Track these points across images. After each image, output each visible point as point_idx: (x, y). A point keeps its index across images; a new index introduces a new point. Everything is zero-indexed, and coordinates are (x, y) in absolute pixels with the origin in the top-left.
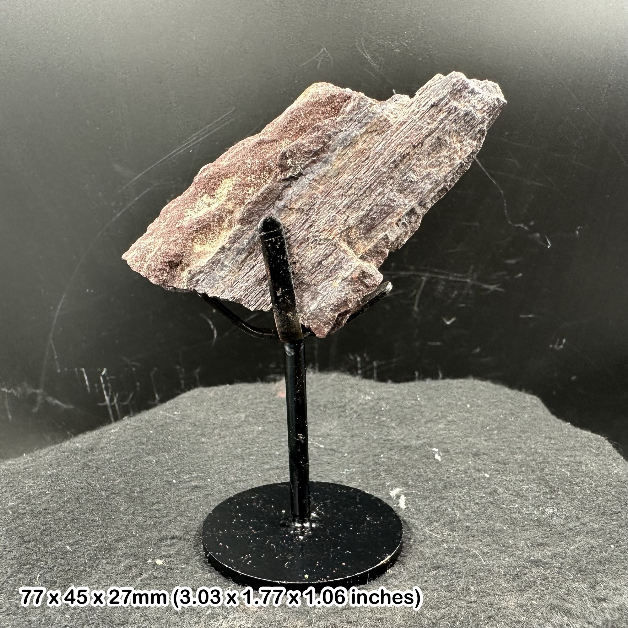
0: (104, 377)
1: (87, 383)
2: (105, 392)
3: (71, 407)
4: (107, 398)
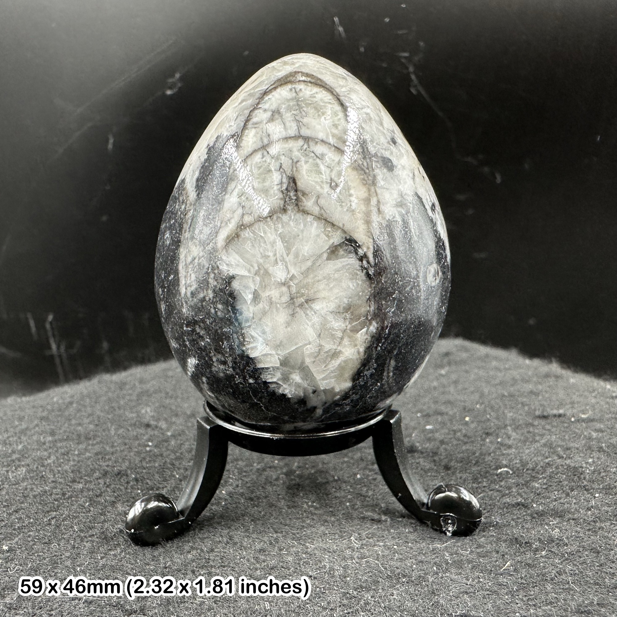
1: (33, 330)
2: (51, 340)
3: (19, 355)
4: (54, 346)
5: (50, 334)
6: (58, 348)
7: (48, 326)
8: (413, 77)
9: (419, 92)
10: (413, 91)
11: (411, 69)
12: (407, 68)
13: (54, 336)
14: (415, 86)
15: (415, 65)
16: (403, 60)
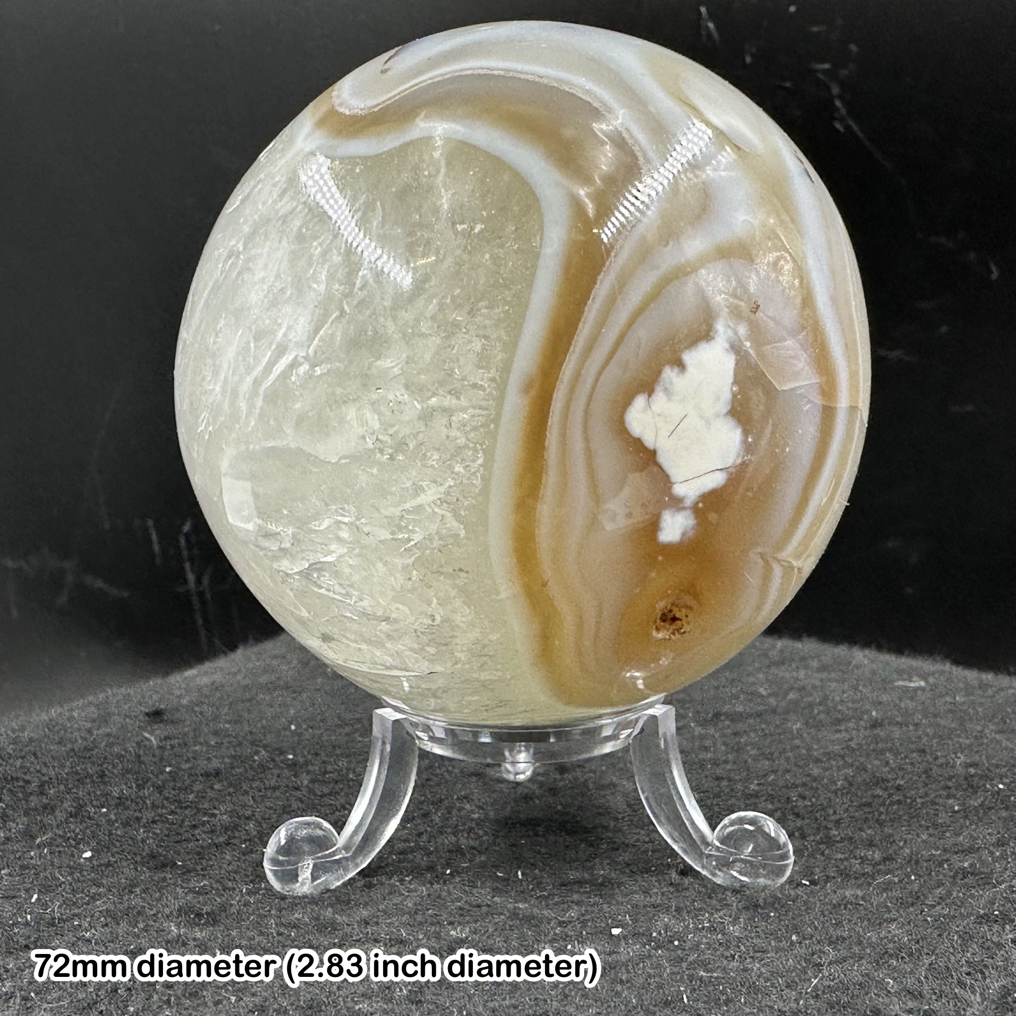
0: (187, 536)
1: (156, 548)
2: (187, 566)
3: (126, 594)
4: (191, 577)
5: (185, 553)
6: (199, 581)
7: (183, 541)
8: (838, 103)
9: (848, 128)
10: (838, 125)
11: (835, 90)
12: (828, 89)
13: (191, 559)
14: (842, 120)
15: (842, 85)
16: (820, 76)
